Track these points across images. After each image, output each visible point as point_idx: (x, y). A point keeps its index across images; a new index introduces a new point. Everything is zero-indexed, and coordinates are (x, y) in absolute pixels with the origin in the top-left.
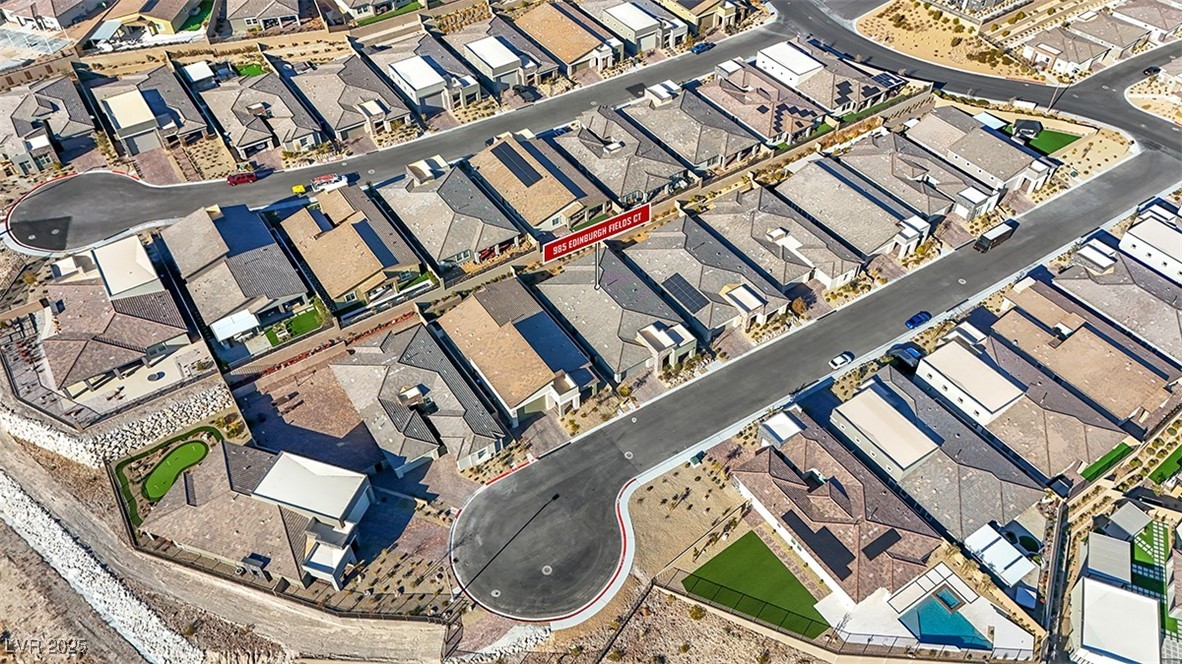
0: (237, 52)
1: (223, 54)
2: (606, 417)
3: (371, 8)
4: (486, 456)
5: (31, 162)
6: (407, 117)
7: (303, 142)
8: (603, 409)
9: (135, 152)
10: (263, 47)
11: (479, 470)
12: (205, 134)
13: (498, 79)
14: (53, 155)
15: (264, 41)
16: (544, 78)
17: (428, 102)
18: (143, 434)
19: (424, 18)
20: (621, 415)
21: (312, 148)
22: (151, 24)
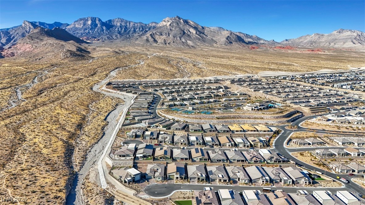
0: (169, 132)
1: (167, 132)
2: (183, 183)
3: (193, 130)
4: (160, 180)
5: (131, 136)
6: (187, 144)
7: (168, 142)
8: (183, 182)
9: (145, 139)
10: (173, 132)
11: (158, 181)
12: (156, 139)
13: (207, 143)
14: (134, 136)
15: (174, 131)
16: (216, 145)
17: (192, 143)
18: (119, 164)
19: (202, 134)
20: (186, 184)
21: (169, 144)
22: (159, 126)
